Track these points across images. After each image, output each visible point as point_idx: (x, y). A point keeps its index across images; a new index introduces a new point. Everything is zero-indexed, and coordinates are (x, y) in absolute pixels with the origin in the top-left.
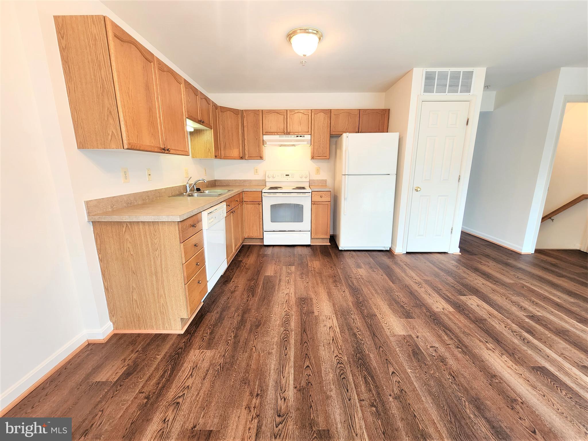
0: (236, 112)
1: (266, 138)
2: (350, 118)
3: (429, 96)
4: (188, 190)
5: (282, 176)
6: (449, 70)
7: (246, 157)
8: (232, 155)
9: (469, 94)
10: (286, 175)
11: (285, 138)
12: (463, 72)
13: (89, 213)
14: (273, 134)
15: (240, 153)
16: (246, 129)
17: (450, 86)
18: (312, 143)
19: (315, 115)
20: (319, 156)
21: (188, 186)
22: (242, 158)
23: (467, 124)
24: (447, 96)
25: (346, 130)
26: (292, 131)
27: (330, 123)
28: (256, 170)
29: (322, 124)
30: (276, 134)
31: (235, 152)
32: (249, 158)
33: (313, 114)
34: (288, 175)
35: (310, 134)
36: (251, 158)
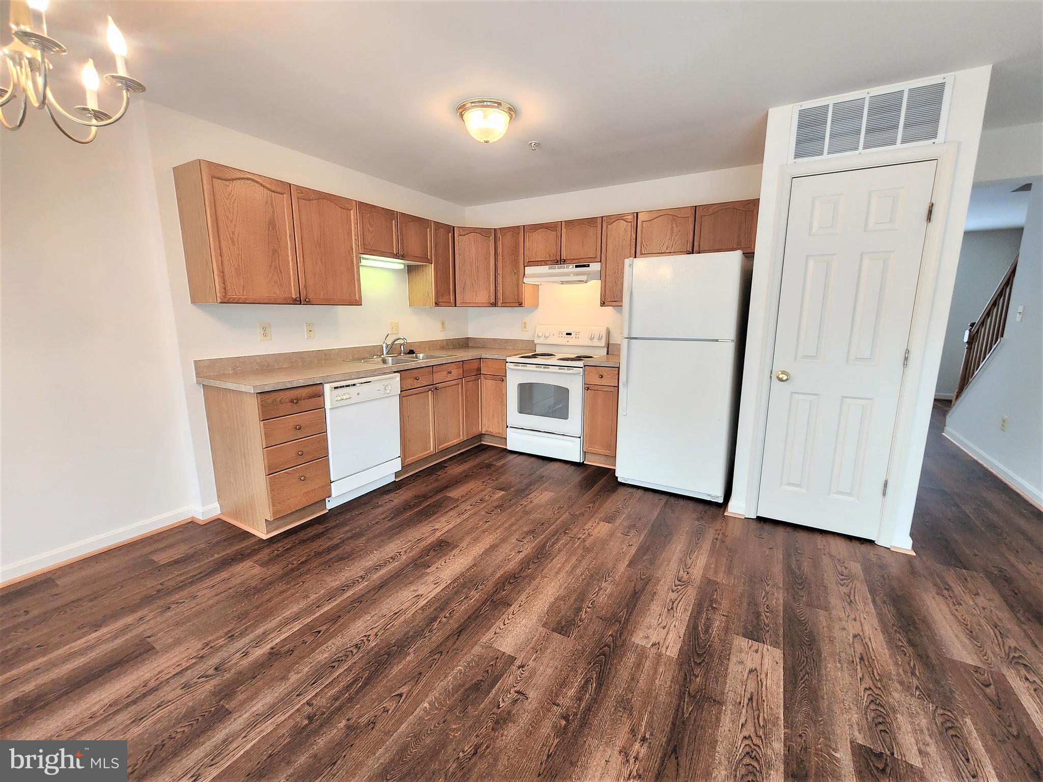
0: (485, 232)
1: (529, 270)
2: (674, 226)
3: (810, 164)
4: (385, 353)
5: (561, 335)
6: (866, 94)
7: (499, 304)
8: (475, 300)
9: (934, 140)
10: (567, 334)
11: (557, 270)
12: (910, 90)
13: (198, 375)
14: (539, 264)
15: (489, 296)
16: (500, 258)
17: (868, 131)
18: (603, 277)
19: (609, 226)
20: (613, 300)
21: (384, 345)
22: (495, 305)
23: (929, 219)
24: (862, 156)
25: (667, 249)
26: (568, 258)
27: (634, 238)
28: (525, 323)
29: (621, 242)
30: (543, 263)
31: (483, 296)
32: (503, 305)
33: (604, 224)
34: (570, 334)
35: (599, 261)
36: (505, 304)
